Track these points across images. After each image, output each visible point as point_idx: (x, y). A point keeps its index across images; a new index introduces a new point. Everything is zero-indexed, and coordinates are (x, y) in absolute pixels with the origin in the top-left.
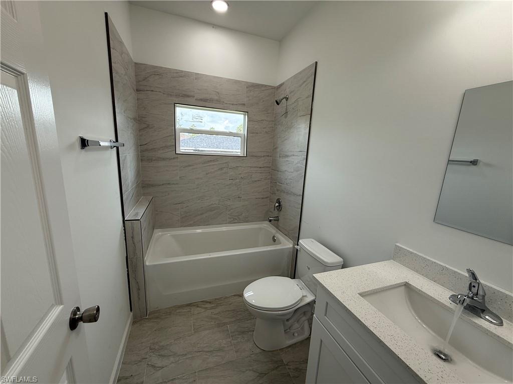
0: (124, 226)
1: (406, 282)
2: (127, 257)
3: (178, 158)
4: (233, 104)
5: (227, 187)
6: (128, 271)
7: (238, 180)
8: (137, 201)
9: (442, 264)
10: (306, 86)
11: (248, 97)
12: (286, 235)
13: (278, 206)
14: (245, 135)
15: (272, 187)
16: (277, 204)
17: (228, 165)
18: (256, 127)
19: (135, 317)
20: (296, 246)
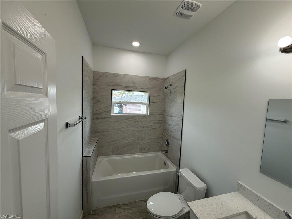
0: (82, 160)
1: (246, 212)
2: (82, 177)
3: (112, 117)
4: (142, 88)
5: (138, 132)
6: (82, 185)
7: (144, 128)
8: (90, 142)
9: (268, 201)
10: (181, 81)
11: (150, 84)
12: (172, 162)
13: (167, 144)
14: (148, 103)
15: (164, 132)
16: (166, 143)
17: (139, 120)
18: (154, 99)
19: (84, 214)
20: (178, 173)
